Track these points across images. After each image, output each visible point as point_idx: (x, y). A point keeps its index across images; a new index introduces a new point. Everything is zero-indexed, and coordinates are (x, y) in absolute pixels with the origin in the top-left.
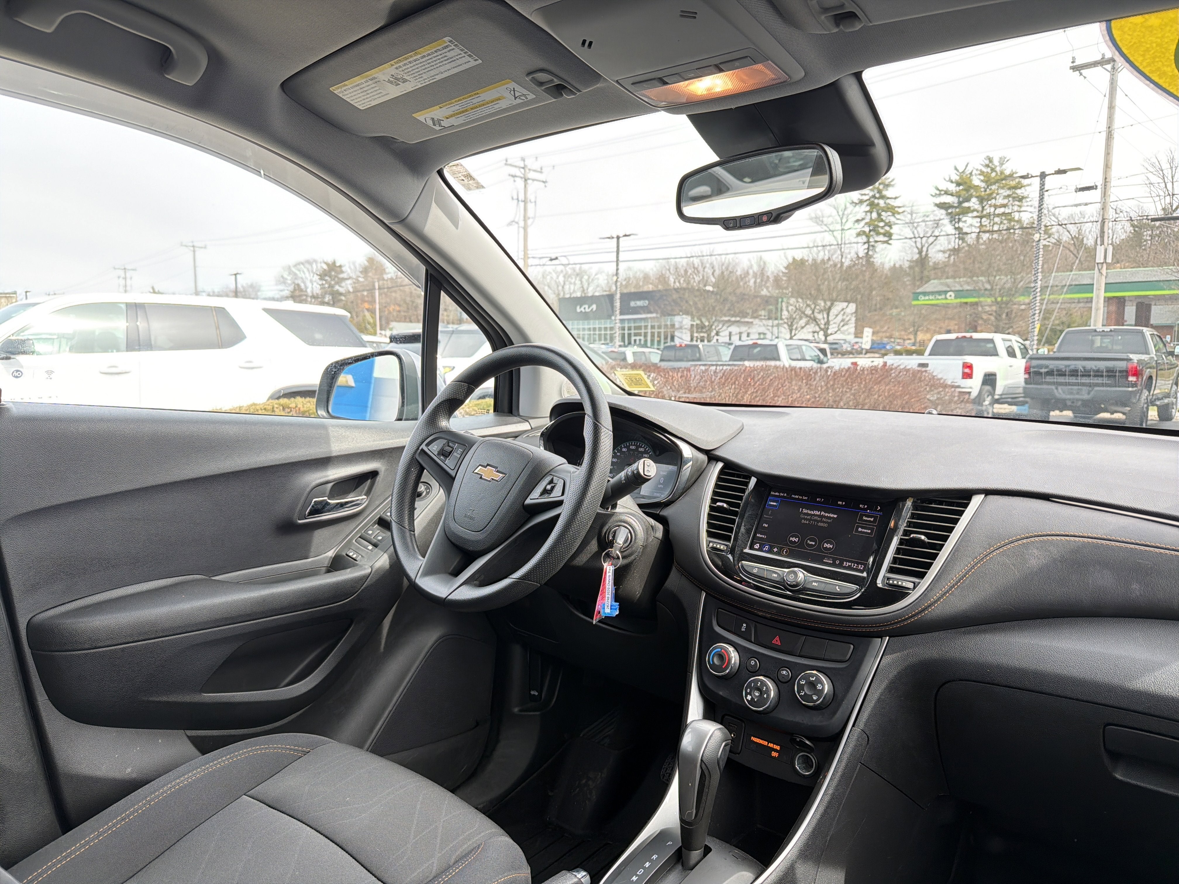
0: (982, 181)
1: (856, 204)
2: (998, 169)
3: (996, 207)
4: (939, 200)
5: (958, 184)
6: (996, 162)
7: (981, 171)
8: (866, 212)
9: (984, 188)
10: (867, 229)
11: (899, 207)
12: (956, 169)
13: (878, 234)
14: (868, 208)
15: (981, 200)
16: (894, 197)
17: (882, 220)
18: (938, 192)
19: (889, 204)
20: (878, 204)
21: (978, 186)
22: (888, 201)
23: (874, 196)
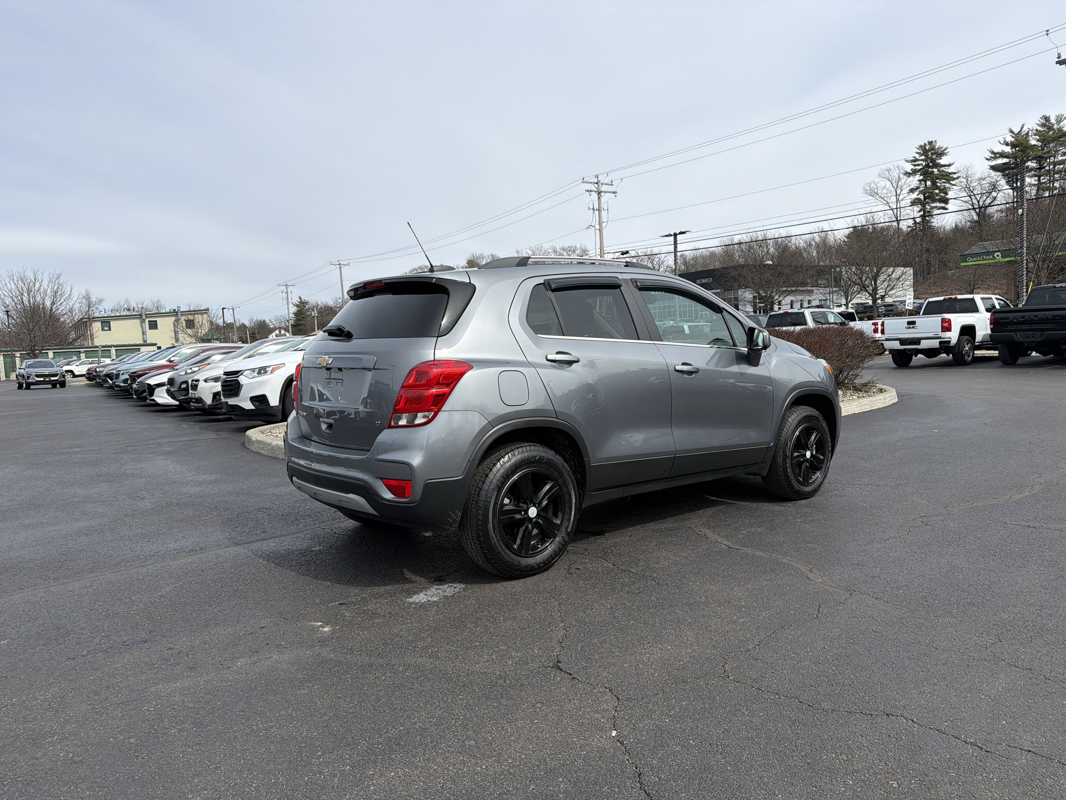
0: (1038, 141)
1: (909, 173)
2: (1055, 127)
3: (1055, 164)
4: (993, 163)
5: (1013, 145)
6: (1053, 120)
7: (1036, 130)
8: (920, 181)
9: (1041, 146)
10: (921, 197)
11: (954, 173)
12: (1011, 131)
13: (934, 201)
14: (921, 177)
15: (1039, 159)
16: (947, 164)
17: (938, 188)
18: (993, 156)
19: (943, 171)
20: (933, 172)
21: (1035, 145)
22: (943, 168)
23: (927, 166)
